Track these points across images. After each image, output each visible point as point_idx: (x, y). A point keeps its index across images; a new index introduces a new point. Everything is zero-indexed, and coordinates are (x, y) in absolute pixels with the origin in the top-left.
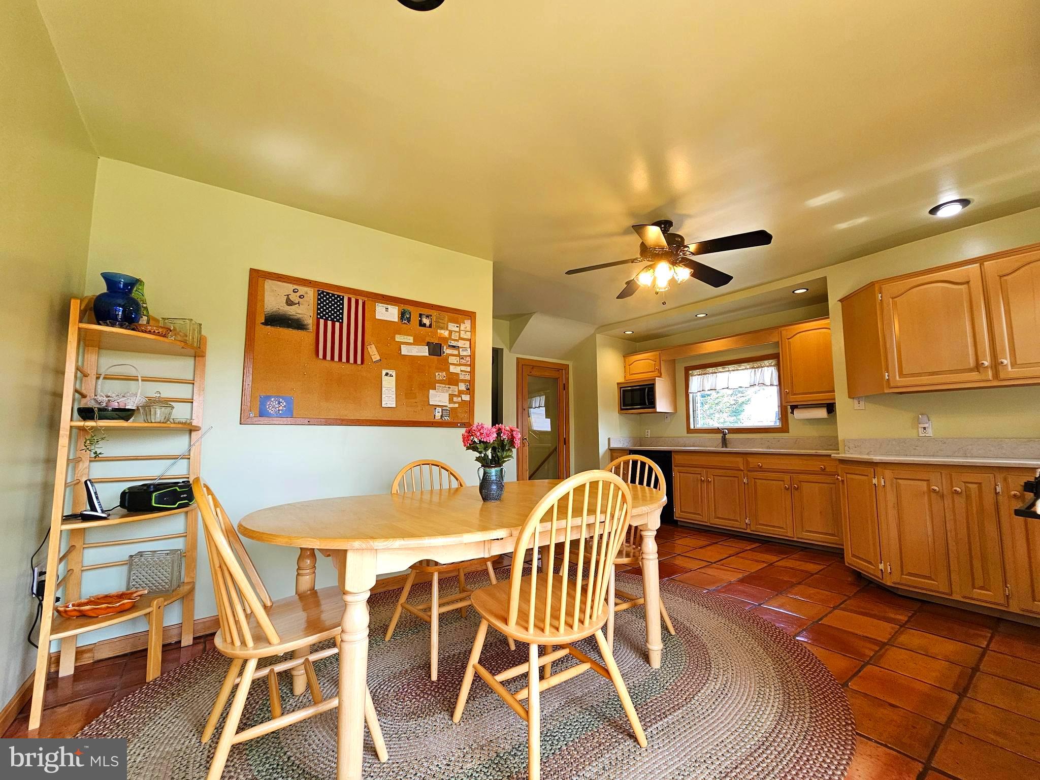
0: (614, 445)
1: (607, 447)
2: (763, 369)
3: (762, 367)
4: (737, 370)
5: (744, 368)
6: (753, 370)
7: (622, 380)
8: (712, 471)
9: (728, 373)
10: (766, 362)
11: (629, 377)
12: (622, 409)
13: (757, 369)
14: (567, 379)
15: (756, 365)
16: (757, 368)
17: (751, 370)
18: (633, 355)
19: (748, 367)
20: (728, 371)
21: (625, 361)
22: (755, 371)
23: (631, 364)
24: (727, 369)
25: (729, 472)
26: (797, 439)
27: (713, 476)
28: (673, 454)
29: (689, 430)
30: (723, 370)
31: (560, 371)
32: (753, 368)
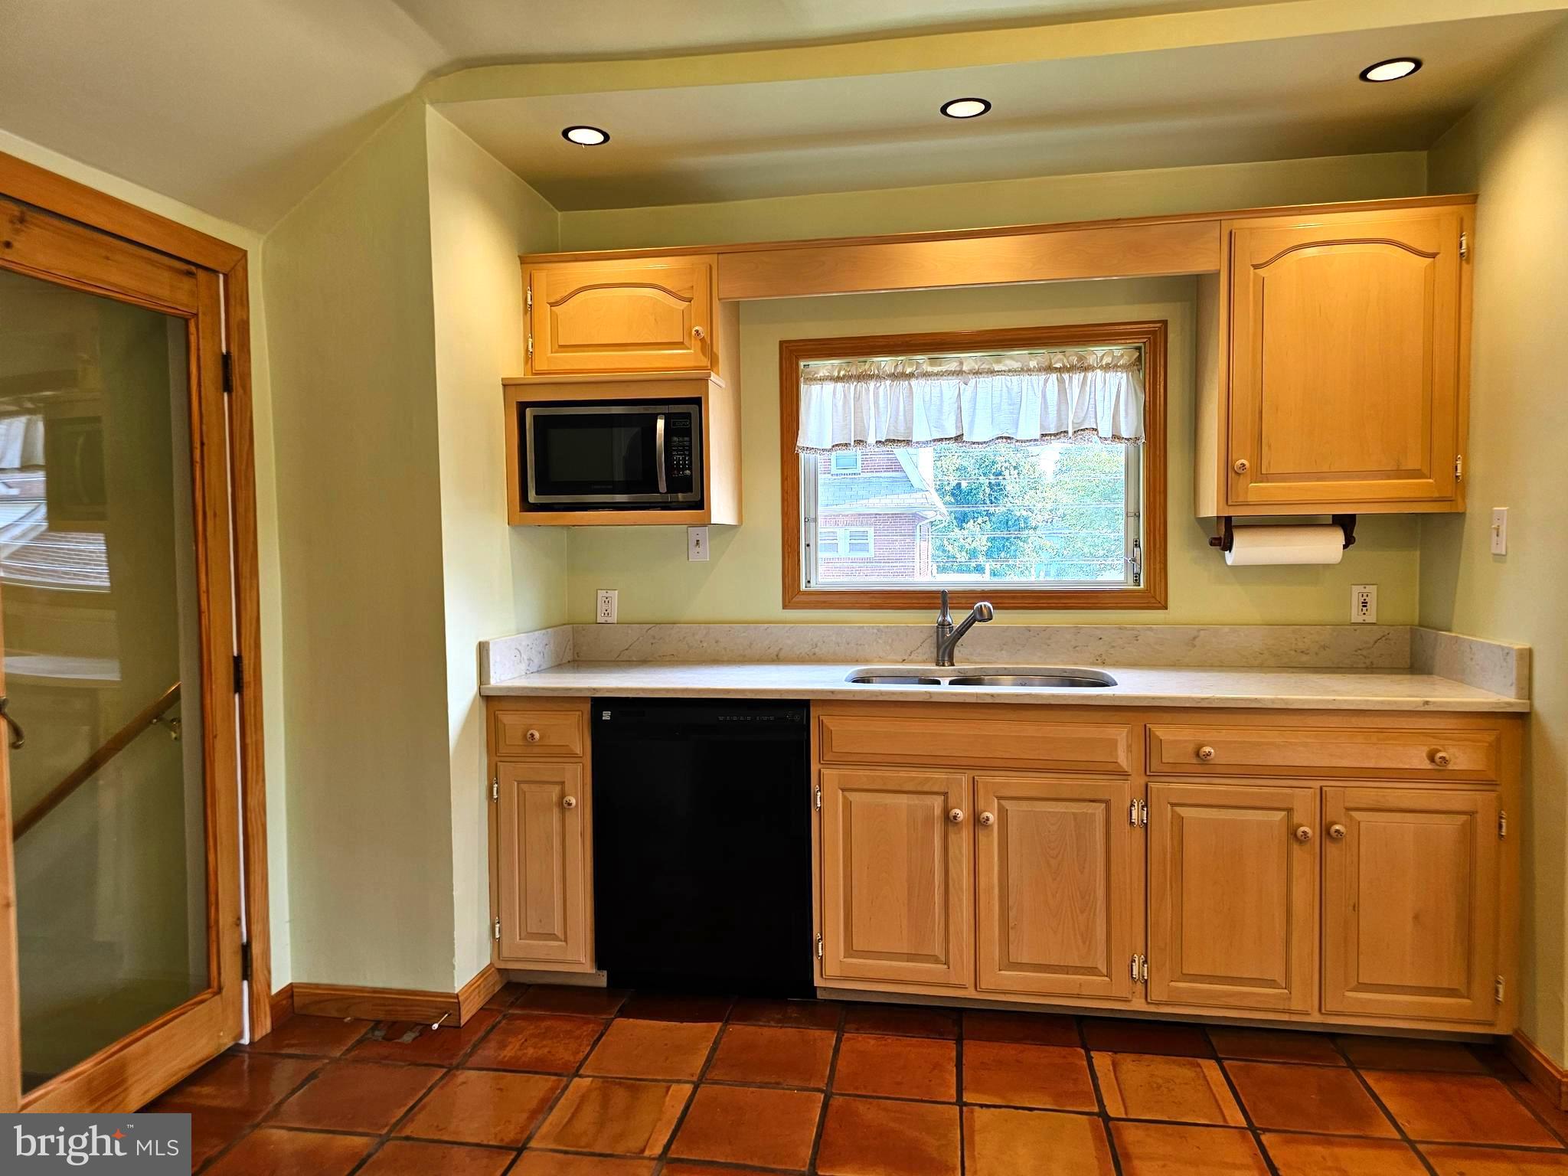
0: (506, 676)
1: (475, 689)
2: (1090, 375)
3: (1086, 369)
4: (992, 372)
5: (1016, 365)
6: (1054, 376)
7: (515, 370)
8: (999, 779)
9: (954, 381)
10: (1098, 353)
11: (550, 360)
12: (526, 506)
13: (1066, 376)
14: (241, 331)
15: (1058, 359)
16: (1071, 369)
17: (1043, 377)
18: (577, 259)
19: (1033, 364)
20: (959, 373)
21: (528, 283)
22: (1061, 381)
23: (564, 300)
24: (953, 366)
25: (1069, 783)
26: (1199, 630)
27: (999, 798)
28: (814, 712)
29: (793, 594)
30: (936, 369)
31: (201, 275)
32: (1050, 369)
